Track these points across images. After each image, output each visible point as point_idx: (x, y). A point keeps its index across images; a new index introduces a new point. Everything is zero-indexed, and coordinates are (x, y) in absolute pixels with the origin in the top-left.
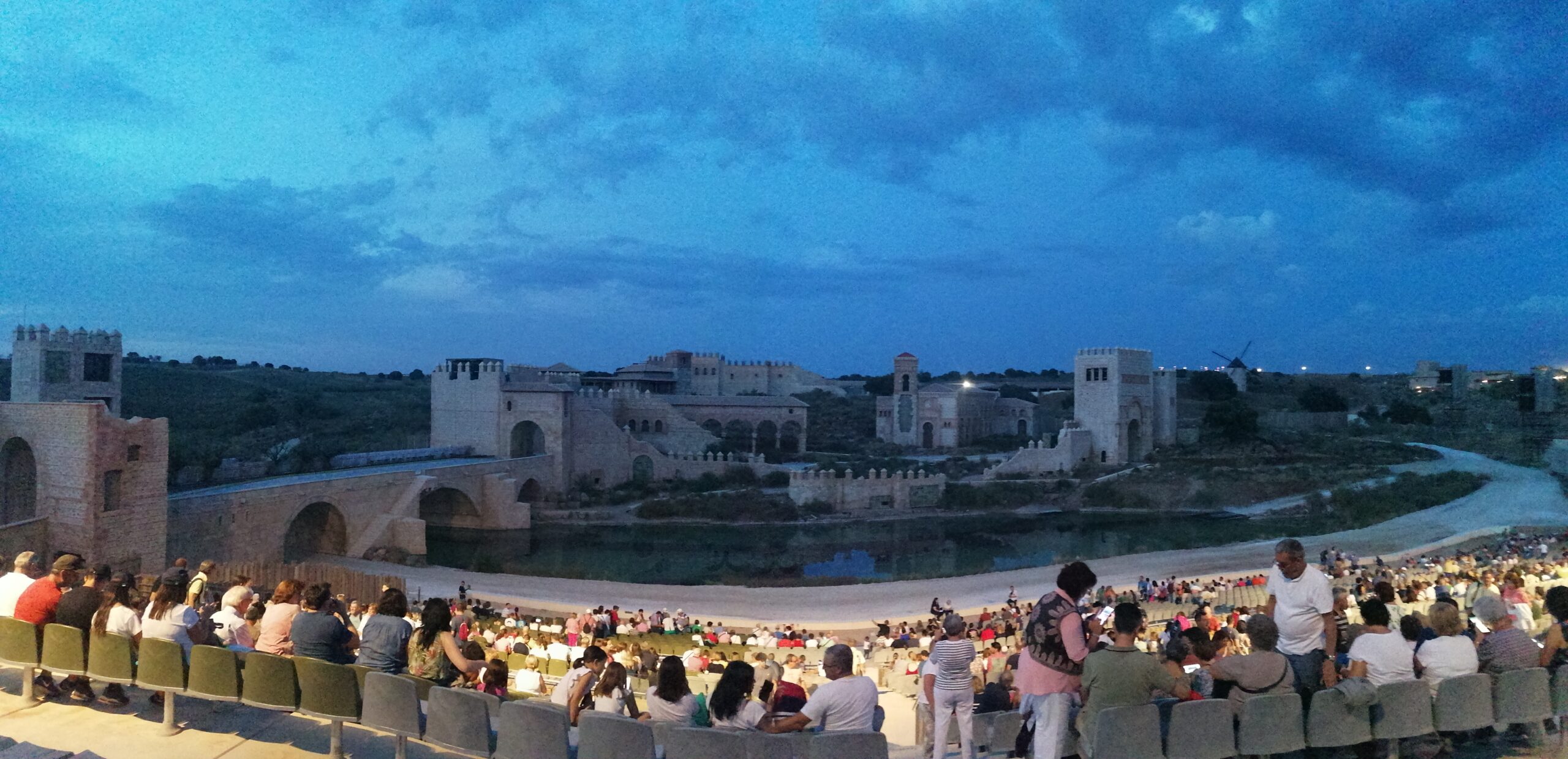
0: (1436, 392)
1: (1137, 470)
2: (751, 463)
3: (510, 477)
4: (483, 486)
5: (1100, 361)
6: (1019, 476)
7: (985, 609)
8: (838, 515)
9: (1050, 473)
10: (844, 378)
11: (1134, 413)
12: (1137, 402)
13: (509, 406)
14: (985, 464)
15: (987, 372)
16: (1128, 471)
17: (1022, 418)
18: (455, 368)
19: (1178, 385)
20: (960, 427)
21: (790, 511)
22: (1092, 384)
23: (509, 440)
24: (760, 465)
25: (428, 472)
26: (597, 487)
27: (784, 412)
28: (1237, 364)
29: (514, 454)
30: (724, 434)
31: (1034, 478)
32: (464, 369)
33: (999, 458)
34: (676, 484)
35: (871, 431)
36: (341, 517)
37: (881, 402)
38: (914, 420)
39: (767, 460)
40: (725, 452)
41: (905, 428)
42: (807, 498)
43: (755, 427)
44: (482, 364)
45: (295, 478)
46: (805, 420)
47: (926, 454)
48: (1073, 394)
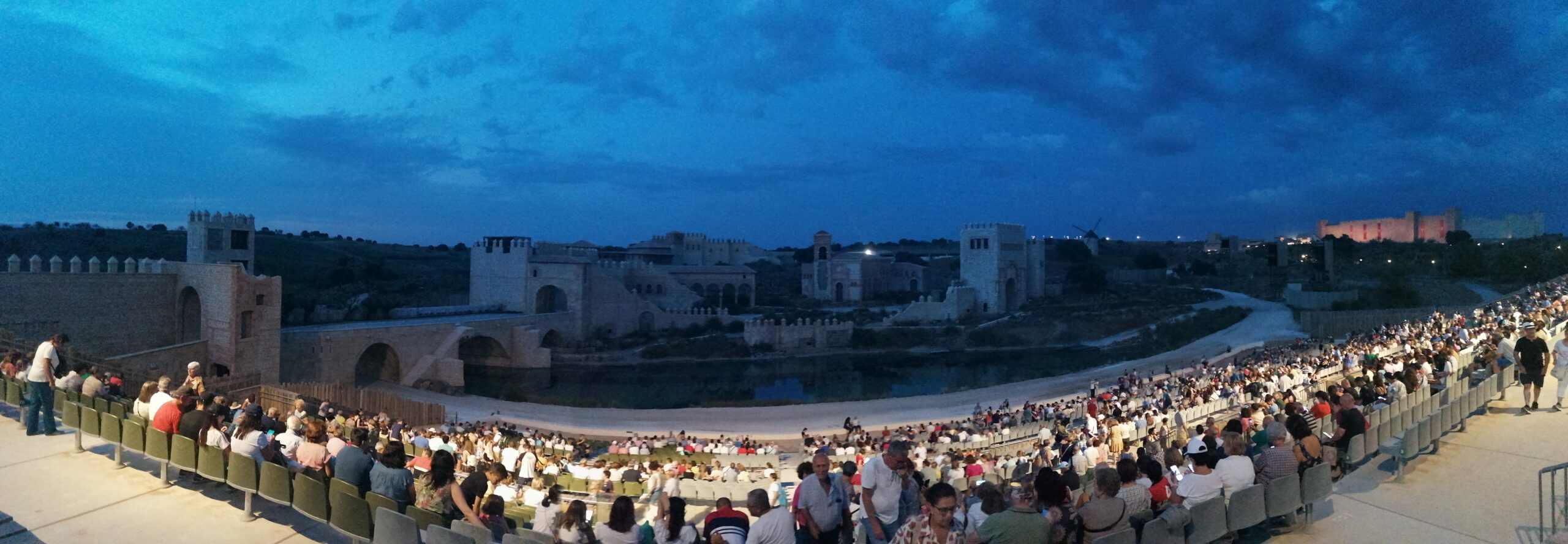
0: (1220, 254)
1: (1013, 317)
2: (719, 315)
3: (534, 328)
4: (512, 336)
5: (982, 233)
6: (912, 323)
7: (886, 427)
8: (777, 352)
9: (939, 321)
10: (779, 250)
11: (1011, 274)
12: (1013, 265)
13: (535, 274)
14: (884, 314)
15: (884, 241)
16: (1006, 318)
17: (914, 278)
18: (491, 244)
19: (1046, 251)
20: (863, 286)
21: (745, 350)
22: (974, 252)
23: (534, 300)
24: (725, 316)
25: (467, 324)
26: (611, 336)
27: (740, 277)
28: (1091, 235)
29: (539, 310)
30: (705, 294)
31: (924, 325)
32: (498, 245)
33: (894, 310)
34: (672, 332)
35: (799, 290)
36: (395, 355)
37: (805, 268)
38: (829, 280)
39: (730, 313)
40: (706, 308)
41: (823, 287)
42: (757, 341)
43: (721, 288)
44: (513, 241)
45: (364, 323)
46: (754, 284)
47: (838, 306)
48: (959, 259)
